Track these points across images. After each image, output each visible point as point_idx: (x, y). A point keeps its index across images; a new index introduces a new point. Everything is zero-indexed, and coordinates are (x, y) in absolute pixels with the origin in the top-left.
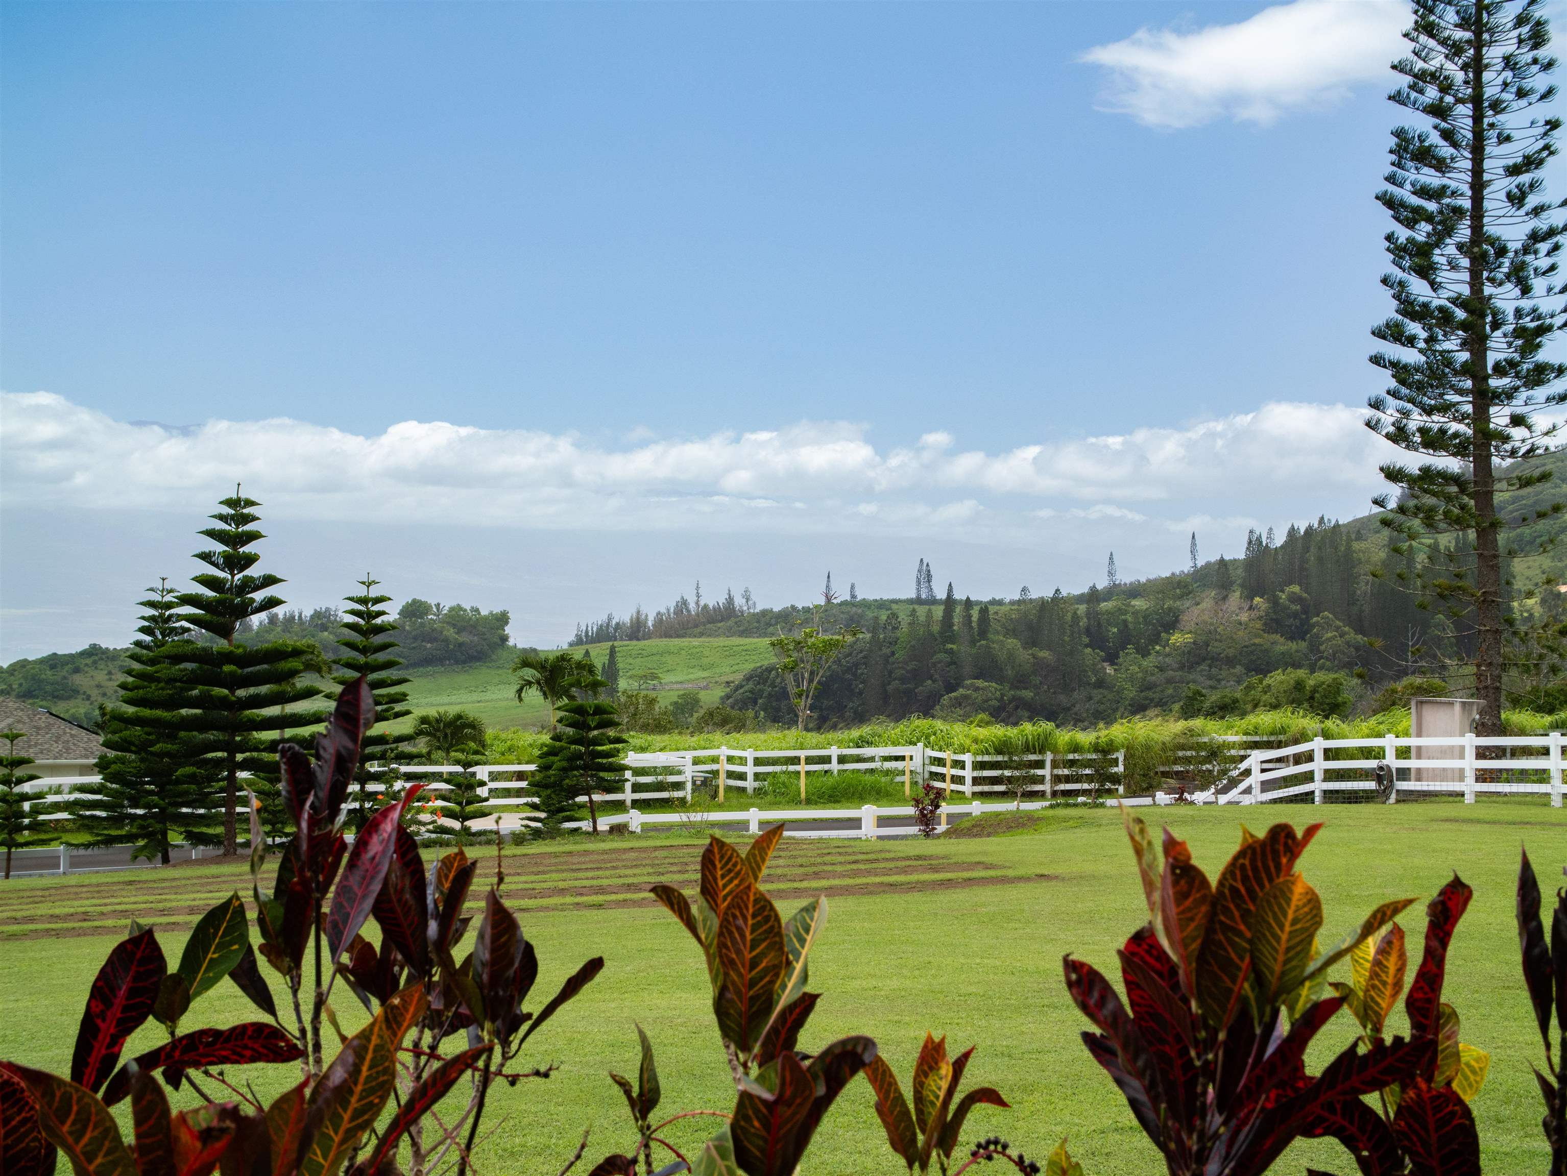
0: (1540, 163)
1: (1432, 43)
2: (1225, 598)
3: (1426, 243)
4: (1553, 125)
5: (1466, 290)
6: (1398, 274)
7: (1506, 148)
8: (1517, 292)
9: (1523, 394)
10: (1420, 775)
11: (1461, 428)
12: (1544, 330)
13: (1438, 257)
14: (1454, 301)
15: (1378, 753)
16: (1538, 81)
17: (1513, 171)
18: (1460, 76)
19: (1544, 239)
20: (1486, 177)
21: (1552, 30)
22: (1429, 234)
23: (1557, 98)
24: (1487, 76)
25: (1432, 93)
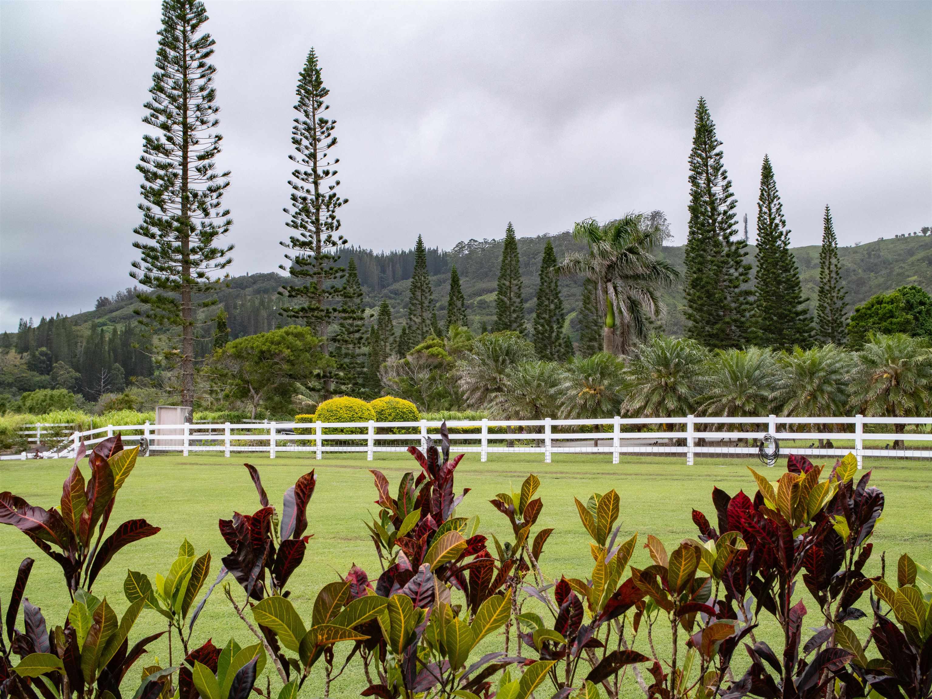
0: (212, 155)
1: (163, 96)
2: (7, 353)
3: (159, 190)
4: (219, 138)
5: (179, 213)
6: (146, 203)
7: (196, 147)
8: (203, 215)
9: (204, 264)
10: (159, 443)
11: (176, 277)
12: (214, 234)
13: (166, 196)
14: (173, 218)
15: (141, 432)
16: (211, 117)
17: (201, 158)
18: (175, 111)
19: (215, 191)
20: (189, 160)
21: (217, 94)
22: (161, 186)
23: (219, 125)
24: (189, 113)
25: (162, 118)
